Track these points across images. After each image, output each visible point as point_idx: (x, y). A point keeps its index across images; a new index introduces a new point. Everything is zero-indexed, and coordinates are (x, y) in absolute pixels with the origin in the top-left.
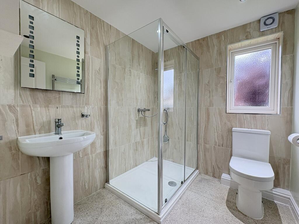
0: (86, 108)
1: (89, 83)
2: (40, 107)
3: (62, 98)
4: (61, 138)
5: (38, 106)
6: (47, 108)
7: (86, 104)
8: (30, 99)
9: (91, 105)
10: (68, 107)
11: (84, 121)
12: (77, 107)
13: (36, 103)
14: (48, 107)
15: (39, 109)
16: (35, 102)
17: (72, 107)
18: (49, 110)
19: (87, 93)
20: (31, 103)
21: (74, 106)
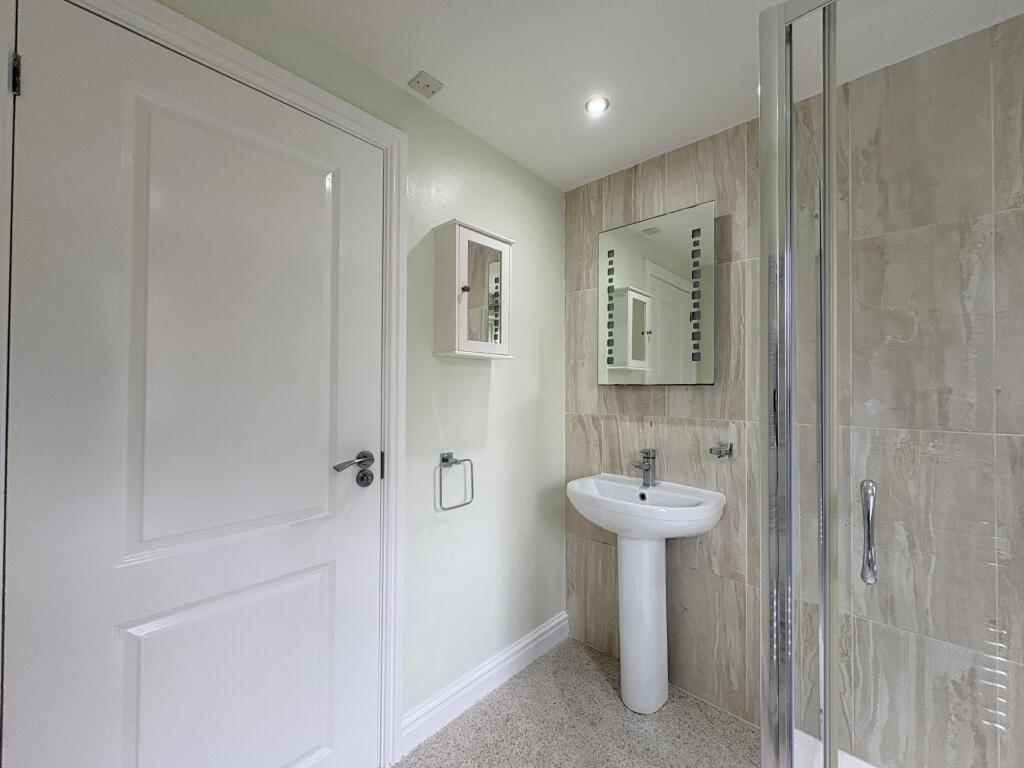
0: (733, 428)
1: (741, 347)
2: (630, 420)
3: (668, 399)
4: (643, 497)
5: (627, 418)
6: (640, 424)
7: (733, 416)
8: (616, 404)
9: (750, 419)
10: (681, 421)
11: (724, 466)
12: (703, 425)
13: (624, 413)
14: (642, 421)
15: (628, 423)
16: (623, 411)
17: (692, 423)
18: (643, 427)
19: (737, 379)
20: (617, 413)
21: (698, 420)
